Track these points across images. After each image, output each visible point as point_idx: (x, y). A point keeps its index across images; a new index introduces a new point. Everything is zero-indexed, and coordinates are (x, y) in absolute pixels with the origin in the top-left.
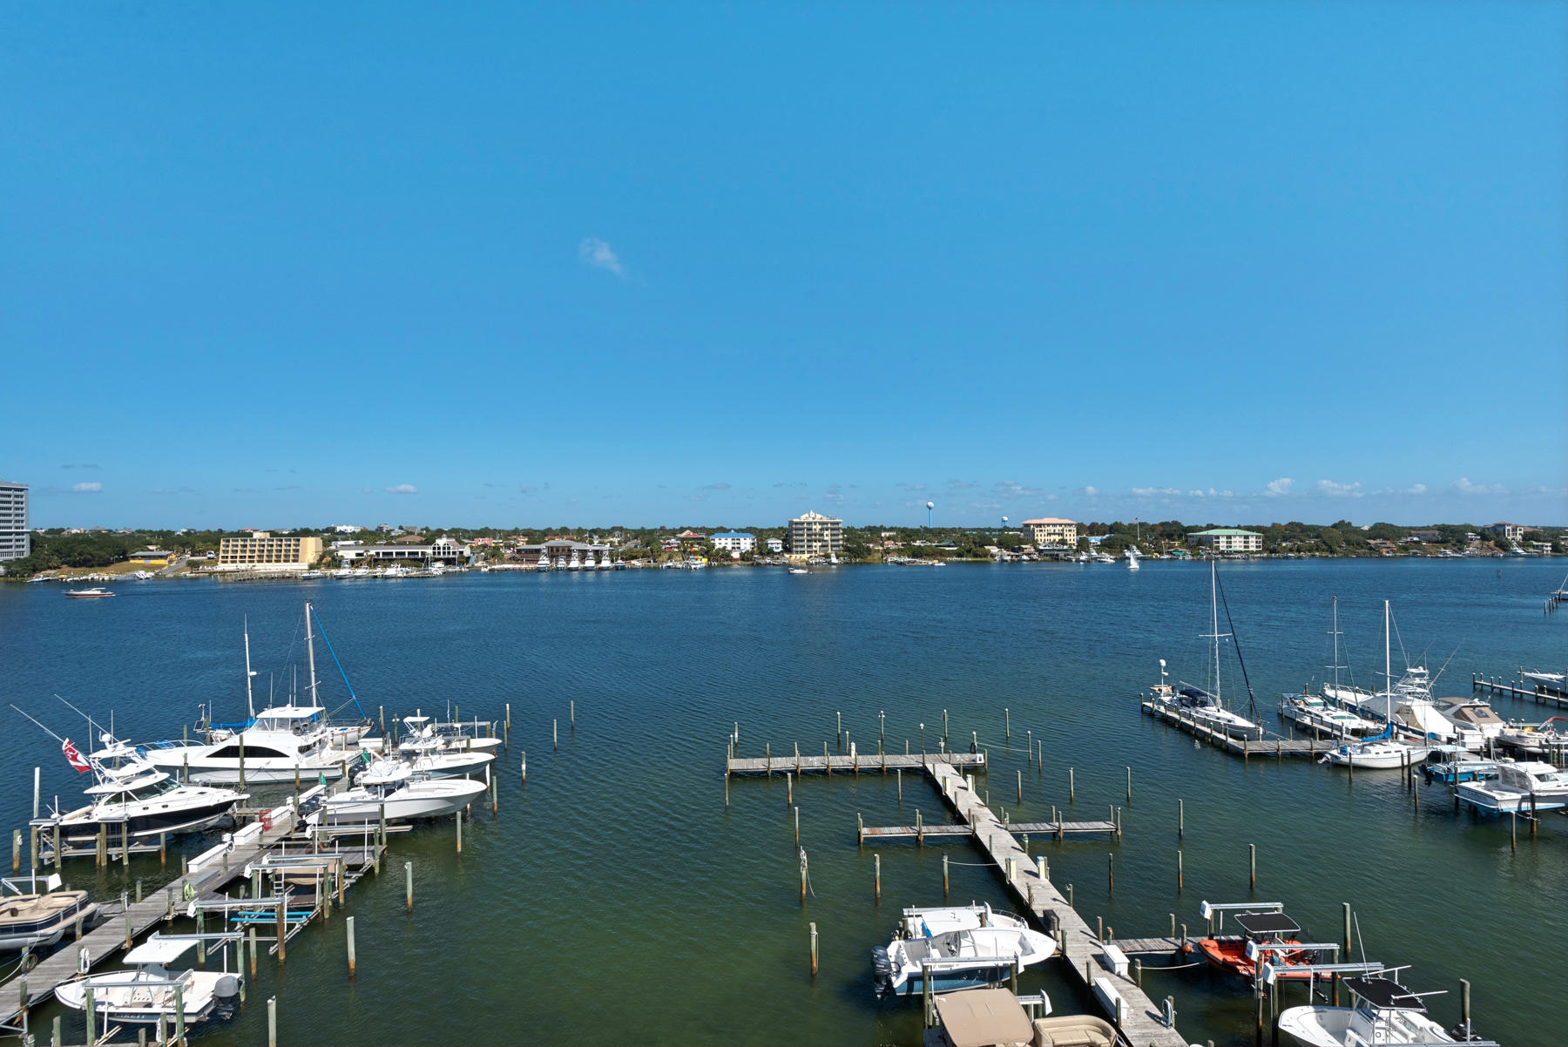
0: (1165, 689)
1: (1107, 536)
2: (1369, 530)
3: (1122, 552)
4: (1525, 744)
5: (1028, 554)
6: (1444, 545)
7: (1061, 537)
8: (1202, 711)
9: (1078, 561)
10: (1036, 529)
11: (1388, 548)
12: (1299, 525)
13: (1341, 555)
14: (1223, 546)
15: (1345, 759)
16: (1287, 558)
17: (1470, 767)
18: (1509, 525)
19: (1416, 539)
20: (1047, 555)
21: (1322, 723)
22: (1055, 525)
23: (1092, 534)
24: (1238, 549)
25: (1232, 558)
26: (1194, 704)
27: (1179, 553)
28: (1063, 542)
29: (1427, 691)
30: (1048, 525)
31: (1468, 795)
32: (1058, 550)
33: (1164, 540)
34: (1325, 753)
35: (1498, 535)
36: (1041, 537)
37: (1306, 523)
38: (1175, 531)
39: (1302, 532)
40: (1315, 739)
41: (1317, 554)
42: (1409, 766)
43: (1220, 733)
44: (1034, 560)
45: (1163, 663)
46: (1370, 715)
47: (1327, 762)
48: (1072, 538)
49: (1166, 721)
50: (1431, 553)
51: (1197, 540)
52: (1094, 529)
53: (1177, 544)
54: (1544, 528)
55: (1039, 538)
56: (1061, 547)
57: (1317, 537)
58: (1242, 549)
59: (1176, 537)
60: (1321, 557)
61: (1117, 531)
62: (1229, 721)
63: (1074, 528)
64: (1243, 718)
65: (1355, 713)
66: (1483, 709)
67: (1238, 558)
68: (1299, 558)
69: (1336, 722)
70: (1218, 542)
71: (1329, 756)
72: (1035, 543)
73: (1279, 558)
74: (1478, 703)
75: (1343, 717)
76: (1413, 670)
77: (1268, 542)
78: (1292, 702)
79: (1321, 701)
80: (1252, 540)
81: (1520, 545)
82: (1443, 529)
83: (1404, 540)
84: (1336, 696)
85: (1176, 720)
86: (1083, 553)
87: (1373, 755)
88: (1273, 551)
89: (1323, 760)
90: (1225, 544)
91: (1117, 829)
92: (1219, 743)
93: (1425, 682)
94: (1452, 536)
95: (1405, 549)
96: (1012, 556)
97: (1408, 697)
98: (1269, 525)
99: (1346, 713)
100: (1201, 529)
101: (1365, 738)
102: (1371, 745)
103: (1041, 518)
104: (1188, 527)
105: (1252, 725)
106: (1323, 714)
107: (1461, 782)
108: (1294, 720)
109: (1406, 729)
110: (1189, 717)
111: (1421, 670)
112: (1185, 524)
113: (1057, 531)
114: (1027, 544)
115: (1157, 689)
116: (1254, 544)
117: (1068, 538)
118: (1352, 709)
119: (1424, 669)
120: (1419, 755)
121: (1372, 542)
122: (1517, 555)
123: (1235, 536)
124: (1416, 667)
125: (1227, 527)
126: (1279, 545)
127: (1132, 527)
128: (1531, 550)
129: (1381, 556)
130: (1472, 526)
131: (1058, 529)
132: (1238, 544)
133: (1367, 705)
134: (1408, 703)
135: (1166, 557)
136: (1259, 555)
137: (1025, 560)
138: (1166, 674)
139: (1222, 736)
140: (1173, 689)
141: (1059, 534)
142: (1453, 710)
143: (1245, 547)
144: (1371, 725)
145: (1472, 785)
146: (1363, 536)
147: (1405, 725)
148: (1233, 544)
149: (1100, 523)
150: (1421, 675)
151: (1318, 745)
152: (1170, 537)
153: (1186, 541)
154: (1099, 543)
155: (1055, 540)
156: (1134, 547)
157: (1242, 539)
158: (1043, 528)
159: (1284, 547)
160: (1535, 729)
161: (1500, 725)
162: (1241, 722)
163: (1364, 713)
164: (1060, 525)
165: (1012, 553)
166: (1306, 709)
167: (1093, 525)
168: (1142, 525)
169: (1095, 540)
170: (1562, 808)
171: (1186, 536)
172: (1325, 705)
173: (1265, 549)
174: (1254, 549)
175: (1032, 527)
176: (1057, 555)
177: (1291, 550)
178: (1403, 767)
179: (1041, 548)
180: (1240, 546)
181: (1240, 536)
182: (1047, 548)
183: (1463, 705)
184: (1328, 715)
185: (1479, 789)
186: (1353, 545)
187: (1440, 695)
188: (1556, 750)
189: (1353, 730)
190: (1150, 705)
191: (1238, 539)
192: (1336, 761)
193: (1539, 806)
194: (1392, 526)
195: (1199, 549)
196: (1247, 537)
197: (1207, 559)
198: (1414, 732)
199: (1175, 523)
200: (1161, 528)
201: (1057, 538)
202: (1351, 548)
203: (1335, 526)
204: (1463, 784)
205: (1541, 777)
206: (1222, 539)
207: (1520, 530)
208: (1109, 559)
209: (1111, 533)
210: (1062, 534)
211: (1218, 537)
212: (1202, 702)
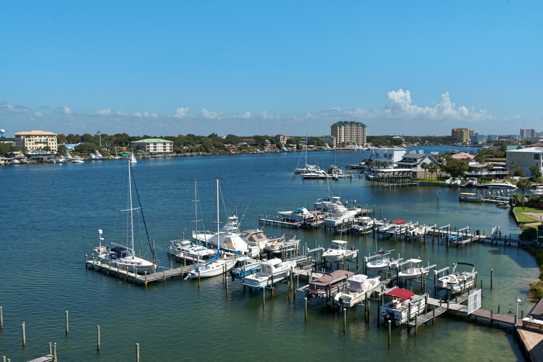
0: (102, 249)
1: (79, 143)
2: (226, 139)
3: (89, 155)
4: (274, 250)
5: (18, 159)
6: (256, 147)
7: (45, 145)
8: (124, 260)
9: (58, 162)
10: (26, 139)
11: (233, 149)
12: (192, 136)
13: (212, 153)
14: (152, 150)
15: (197, 274)
16: (185, 156)
17: (251, 267)
18: (282, 136)
19: (245, 143)
20: (34, 159)
21: (189, 255)
22: (40, 136)
23: (69, 143)
24: (160, 151)
25: (156, 157)
26: (119, 257)
27: (126, 155)
28: (47, 149)
29: (237, 228)
30: (36, 136)
31: (248, 283)
32: (43, 155)
33: (117, 146)
34: (188, 273)
35: (277, 141)
36: (30, 146)
37: (196, 135)
38: (124, 140)
39: (194, 140)
40: (184, 265)
41: (201, 153)
42: (226, 273)
43: (132, 272)
44: (24, 163)
45: (101, 231)
46: (212, 246)
47: (189, 278)
48: (54, 145)
49: (101, 271)
50: (251, 151)
51: (136, 146)
52: (71, 139)
53: (125, 148)
54: (295, 137)
55: (28, 146)
56: (45, 153)
57: (200, 143)
58: (163, 151)
59: (124, 144)
60: (202, 155)
61: (87, 140)
62: (139, 264)
63: (55, 138)
64: (147, 260)
65: (205, 246)
66: (260, 234)
67: (160, 157)
68: (192, 156)
69: (196, 253)
70: (149, 147)
71: (190, 275)
72: (24, 150)
73: (181, 156)
74: (259, 232)
75: (199, 250)
76: (231, 218)
77: (176, 147)
78: (175, 245)
79: (189, 242)
80: (168, 145)
81: (286, 146)
82: (256, 138)
83: (240, 144)
84: (197, 237)
85: (107, 270)
86: (62, 156)
87: (211, 269)
88: (178, 152)
89: (187, 277)
90: (153, 148)
91: (53, 359)
92: (131, 279)
93: (236, 223)
94: (259, 141)
95: (240, 149)
96: (5, 160)
97: (230, 233)
98: (177, 136)
99: (201, 247)
100: (139, 138)
101: (207, 261)
102: (210, 263)
103: (30, 131)
104: (131, 138)
105: (151, 264)
106: (190, 250)
107: (246, 276)
108: (174, 256)
109: (227, 251)
110: (115, 265)
111: (235, 217)
112: (131, 136)
113: (42, 141)
114: (18, 151)
115: (97, 250)
116: (169, 148)
117: (51, 146)
118: (204, 244)
119: (236, 217)
120: (231, 265)
121: (226, 145)
122: (284, 151)
123: (158, 143)
124: (232, 216)
125: (155, 138)
126: (182, 148)
127: (97, 137)
128: (289, 148)
129: (230, 154)
130: (268, 136)
131: (43, 139)
132: (160, 148)
133: (211, 241)
134: (229, 236)
135: (118, 157)
136: (171, 155)
137: (16, 164)
138: (103, 239)
139: (133, 275)
140: (107, 248)
141: (44, 143)
142: (249, 236)
143: (164, 150)
144: (212, 252)
145: (250, 277)
146: (222, 142)
147: (227, 249)
148: (157, 148)
149: (75, 135)
150: (234, 220)
151: (184, 269)
152: (120, 144)
153: (130, 146)
154: (74, 149)
155: (41, 147)
156: (97, 151)
157: (162, 145)
158: (31, 138)
159: (184, 149)
160: (278, 241)
161: (266, 241)
162: (145, 263)
163: (209, 245)
164: (45, 136)
165: (6, 158)
166: (181, 248)
167: (70, 136)
168: (103, 136)
169: (71, 147)
170: (283, 279)
171: (130, 143)
172: (191, 244)
173: (175, 151)
174: (169, 151)
175: (22, 137)
176: (42, 159)
177: (188, 151)
178: (223, 274)
179: (30, 153)
180: (161, 150)
181: (161, 143)
182: (35, 153)
183: (252, 233)
184: (192, 250)
185: (253, 278)
186: (217, 147)
187: (242, 230)
188: (285, 250)
189: (204, 256)
190: (91, 262)
191: (160, 145)
192: (194, 277)
193: (275, 281)
194: (235, 136)
195: (137, 152)
196: (164, 144)
197: (142, 158)
198: (231, 252)
199: (124, 134)
200: (116, 138)
201: (43, 146)
202: (216, 149)
203: (210, 137)
204: (247, 277)
205: (276, 266)
206: (152, 145)
207: (286, 138)
208: (80, 160)
209: (83, 141)
210: (46, 143)
211: (148, 144)
212: (123, 254)
